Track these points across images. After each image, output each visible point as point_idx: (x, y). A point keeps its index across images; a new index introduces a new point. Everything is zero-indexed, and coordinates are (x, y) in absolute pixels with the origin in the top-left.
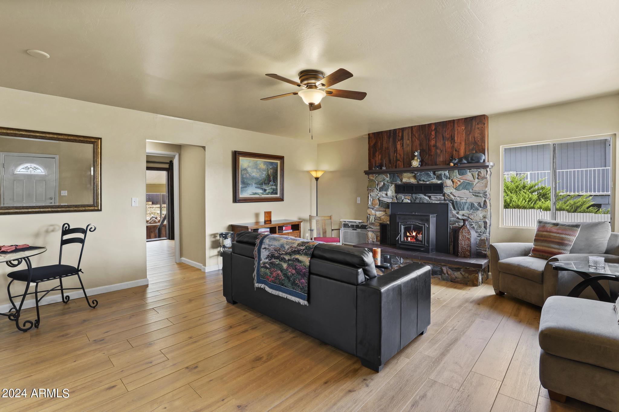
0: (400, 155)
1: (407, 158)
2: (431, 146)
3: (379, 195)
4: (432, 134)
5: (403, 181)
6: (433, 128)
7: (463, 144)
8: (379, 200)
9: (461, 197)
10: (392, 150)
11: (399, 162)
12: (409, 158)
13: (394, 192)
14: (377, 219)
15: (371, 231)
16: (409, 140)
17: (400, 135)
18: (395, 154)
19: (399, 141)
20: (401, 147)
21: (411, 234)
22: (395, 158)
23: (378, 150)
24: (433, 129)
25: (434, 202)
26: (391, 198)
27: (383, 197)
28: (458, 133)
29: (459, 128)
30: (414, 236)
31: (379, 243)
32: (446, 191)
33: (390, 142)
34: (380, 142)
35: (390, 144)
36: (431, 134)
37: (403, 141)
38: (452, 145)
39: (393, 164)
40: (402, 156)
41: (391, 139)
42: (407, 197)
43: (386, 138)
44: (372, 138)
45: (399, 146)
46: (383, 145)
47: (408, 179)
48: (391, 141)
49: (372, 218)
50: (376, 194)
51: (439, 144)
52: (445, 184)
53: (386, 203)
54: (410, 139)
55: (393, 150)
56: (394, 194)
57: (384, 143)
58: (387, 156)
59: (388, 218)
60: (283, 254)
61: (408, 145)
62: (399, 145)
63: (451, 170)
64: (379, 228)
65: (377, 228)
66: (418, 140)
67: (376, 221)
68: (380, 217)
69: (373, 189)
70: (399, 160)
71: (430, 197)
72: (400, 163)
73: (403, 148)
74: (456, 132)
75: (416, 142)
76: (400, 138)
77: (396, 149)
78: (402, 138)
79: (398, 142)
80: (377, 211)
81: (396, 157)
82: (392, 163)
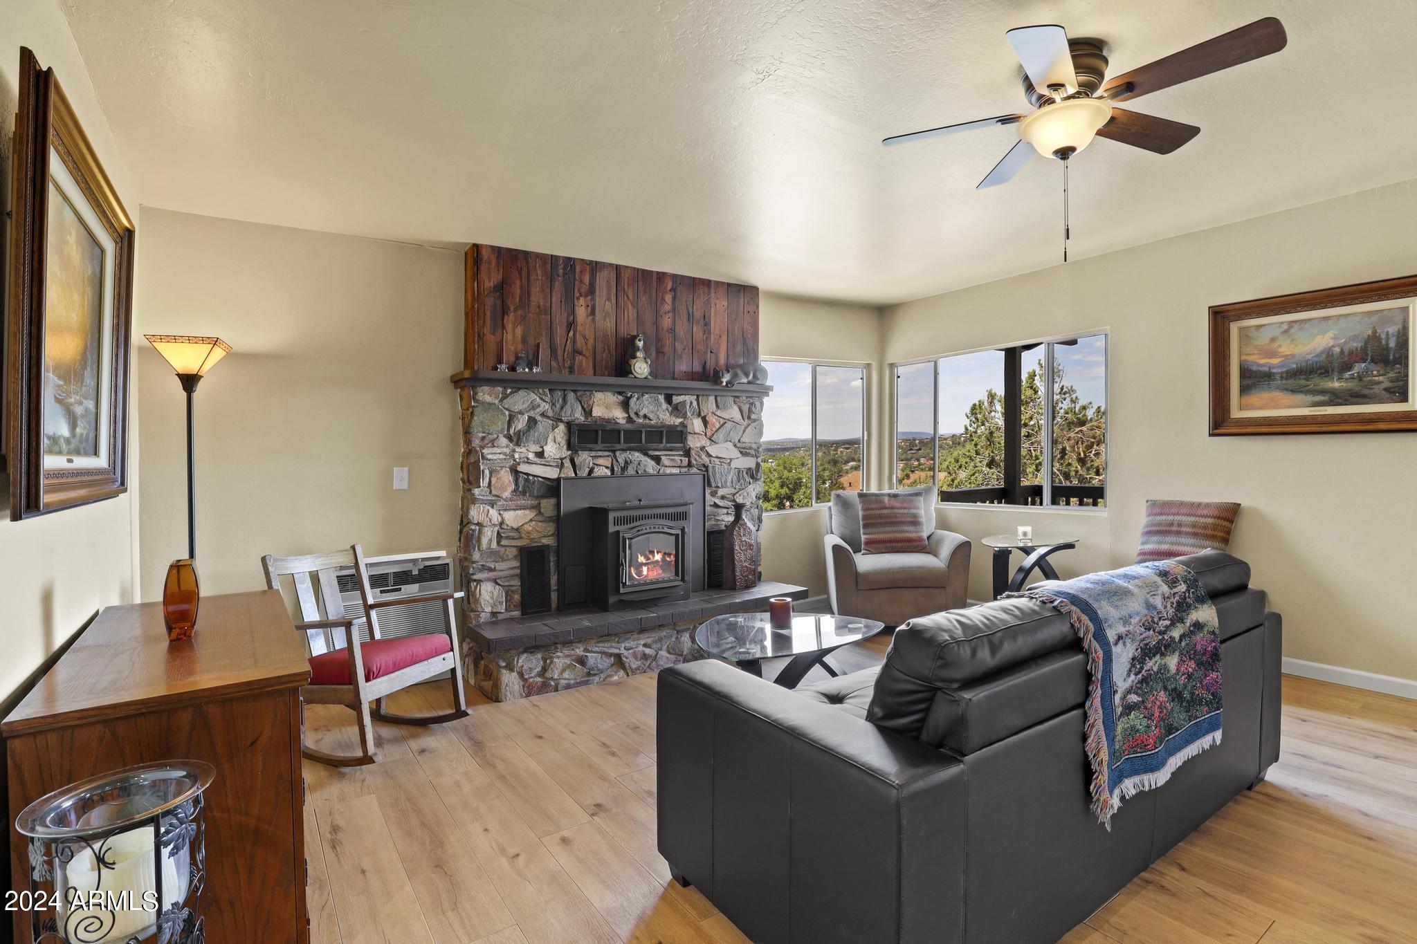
0: (584, 337)
1: (605, 351)
2: (663, 329)
3: (517, 456)
4: (666, 299)
5: (594, 414)
6: (667, 285)
7: (725, 339)
8: (515, 472)
9: (721, 458)
10: (560, 319)
11: (581, 357)
12: (609, 351)
13: (565, 447)
14: (507, 538)
15: (488, 580)
16: (609, 299)
17: (587, 279)
18: (571, 333)
19: (581, 295)
20: (588, 316)
21: (651, 557)
22: (568, 342)
23: (512, 309)
24: (669, 288)
25: (668, 471)
26: (557, 466)
27: (528, 462)
28: (716, 313)
29: (718, 301)
30: (657, 561)
31: (517, 613)
32: (694, 443)
33: (554, 293)
34: (518, 283)
35: (554, 299)
36: (663, 299)
37: (593, 299)
38: (705, 336)
39: (564, 360)
40: (591, 341)
41: (557, 284)
42: (600, 461)
43: (540, 277)
44: (490, 263)
45: (581, 312)
46: (529, 294)
47: (606, 407)
48: (556, 289)
49: (489, 533)
50: (505, 454)
51: (681, 329)
52: (689, 429)
53: (543, 482)
54: (614, 299)
55: (564, 320)
56: (566, 453)
57: (536, 290)
58: (544, 333)
59: (551, 528)
60: (1167, 627)
61: (607, 314)
62: (583, 308)
63: (703, 395)
64: (518, 564)
65: (509, 566)
66: (633, 307)
67: (504, 542)
68: (517, 530)
69: (495, 436)
70: (581, 353)
71: (657, 460)
72: (584, 361)
73: (593, 320)
74: (713, 310)
75: (628, 309)
76: (585, 288)
77: (572, 318)
78: (591, 291)
79: (578, 298)
80: (506, 510)
81: (574, 342)
82: (560, 358)
